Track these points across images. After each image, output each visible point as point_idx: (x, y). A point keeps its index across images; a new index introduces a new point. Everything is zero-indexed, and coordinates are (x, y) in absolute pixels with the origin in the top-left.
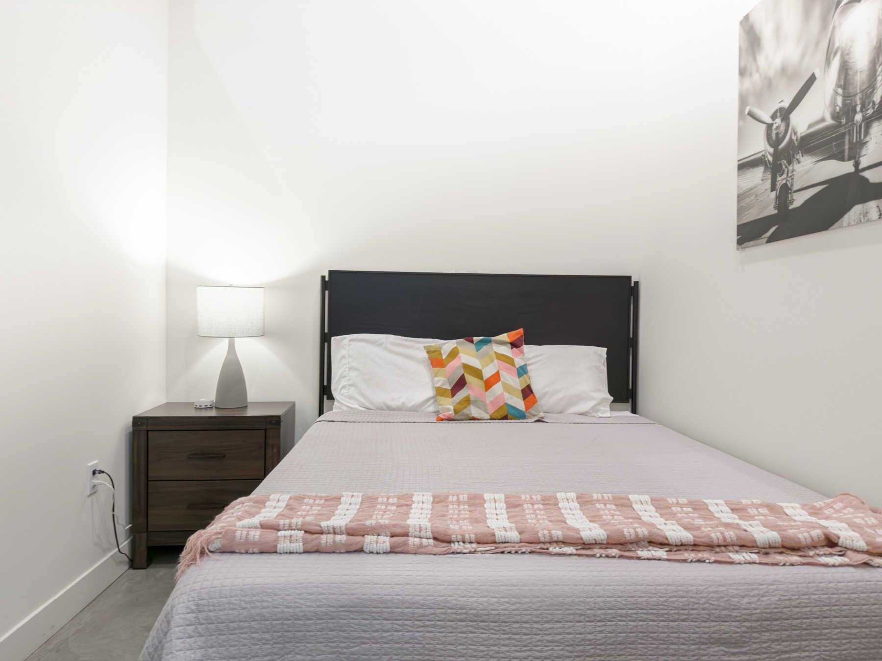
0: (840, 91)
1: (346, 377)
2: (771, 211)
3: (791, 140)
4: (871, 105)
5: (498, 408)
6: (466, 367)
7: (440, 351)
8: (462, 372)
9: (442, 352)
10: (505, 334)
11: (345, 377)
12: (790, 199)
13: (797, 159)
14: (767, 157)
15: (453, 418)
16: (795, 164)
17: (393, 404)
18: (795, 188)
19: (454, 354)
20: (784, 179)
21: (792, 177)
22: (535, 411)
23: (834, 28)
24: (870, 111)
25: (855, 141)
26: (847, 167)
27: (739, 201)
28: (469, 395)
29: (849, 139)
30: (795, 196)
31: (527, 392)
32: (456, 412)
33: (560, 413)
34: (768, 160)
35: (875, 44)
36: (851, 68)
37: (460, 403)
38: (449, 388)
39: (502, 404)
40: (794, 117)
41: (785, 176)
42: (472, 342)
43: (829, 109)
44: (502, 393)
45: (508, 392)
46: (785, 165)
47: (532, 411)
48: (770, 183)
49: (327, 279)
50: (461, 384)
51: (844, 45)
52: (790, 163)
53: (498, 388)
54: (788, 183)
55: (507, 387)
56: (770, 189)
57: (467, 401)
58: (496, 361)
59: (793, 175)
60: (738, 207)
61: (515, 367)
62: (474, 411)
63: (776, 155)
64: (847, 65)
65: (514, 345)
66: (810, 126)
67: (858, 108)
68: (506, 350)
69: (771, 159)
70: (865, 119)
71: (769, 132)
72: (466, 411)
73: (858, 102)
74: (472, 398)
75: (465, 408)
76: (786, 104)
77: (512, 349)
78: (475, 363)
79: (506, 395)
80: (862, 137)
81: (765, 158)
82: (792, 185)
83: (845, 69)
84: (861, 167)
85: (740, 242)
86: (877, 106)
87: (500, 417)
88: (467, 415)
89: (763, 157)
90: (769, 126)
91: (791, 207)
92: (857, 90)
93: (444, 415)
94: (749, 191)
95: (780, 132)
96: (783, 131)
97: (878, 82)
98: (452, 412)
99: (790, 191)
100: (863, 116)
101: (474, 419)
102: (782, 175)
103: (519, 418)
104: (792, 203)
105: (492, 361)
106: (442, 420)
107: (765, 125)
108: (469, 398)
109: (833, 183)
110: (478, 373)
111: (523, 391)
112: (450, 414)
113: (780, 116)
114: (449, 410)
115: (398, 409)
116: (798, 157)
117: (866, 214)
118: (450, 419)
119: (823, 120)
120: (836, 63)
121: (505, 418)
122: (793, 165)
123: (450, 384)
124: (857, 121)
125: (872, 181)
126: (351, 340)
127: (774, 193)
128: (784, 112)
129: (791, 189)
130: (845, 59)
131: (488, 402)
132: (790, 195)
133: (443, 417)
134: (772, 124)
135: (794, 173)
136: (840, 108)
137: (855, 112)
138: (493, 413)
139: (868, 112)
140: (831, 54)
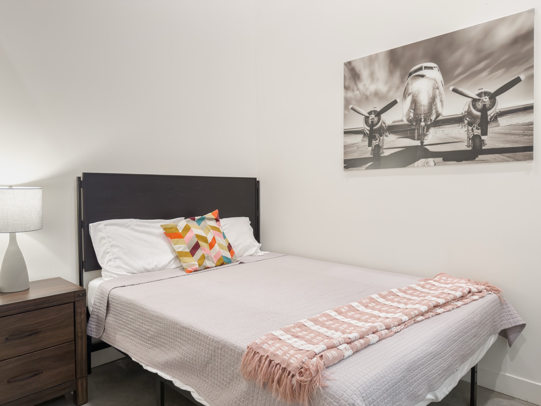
0: (412, 111)
1: (110, 253)
2: (369, 155)
3: (381, 126)
4: (430, 120)
5: (219, 259)
6: (197, 236)
7: (177, 227)
8: (196, 240)
9: (178, 228)
10: (210, 214)
11: (108, 253)
12: (381, 152)
13: (386, 135)
14: (365, 131)
15: (198, 269)
16: (384, 136)
17: (149, 267)
18: (385, 147)
19: (187, 229)
20: (378, 142)
21: (383, 142)
22: (235, 258)
23: (408, 84)
24: (429, 123)
25: (421, 133)
26: (417, 143)
27: (344, 149)
28: (203, 253)
29: (418, 132)
30: (384, 151)
31: (230, 247)
32: (200, 265)
33: (241, 257)
34: (366, 132)
35: (431, 96)
36: (418, 103)
37: (200, 259)
38: (189, 251)
39: (220, 256)
40: (383, 116)
41: (378, 141)
42: (194, 220)
43: (406, 117)
44: (219, 250)
45: (222, 249)
46: (377, 136)
47: (234, 258)
48: (368, 143)
49: (82, 180)
50: (196, 247)
51: (414, 92)
52: (381, 136)
53: (216, 246)
54: (380, 144)
55: (221, 246)
56: (368, 146)
57: (203, 257)
58: (212, 231)
59: (384, 142)
60: (344, 151)
61: (221, 232)
62: (208, 263)
63: (371, 131)
64: (416, 101)
65: (217, 220)
66: (394, 122)
67: (423, 120)
68: (213, 223)
69: (368, 132)
70: (426, 125)
71: (367, 120)
72: (204, 264)
73: (423, 118)
74: (206, 256)
75: (203, 262)
76: (378, 109)
77: (217, 222)
78: (202, 233)
79: (221, 250)
80: (425, 132)
81: (364, 131)
82: (383, 146)
83: (415, 103)
84: (424, 144)
85: (345, 167)
86: (433, 121)
87: (220, 265)
88: (205, 266)
89: (362, 131)
90: (367, 118)
91: (382, 155)
92: (422, 113)
93: (192, 269)
94: (353, 145)
95: (374, 121)
96: (376, 121)
97: (433, 112)
98: (197, 266)
99: (381, 148)
100: (425, 124)
101: (208, 268)
102: (376, 140)
103: (228, 263)
104: (383, 153)
105: (209, 231)
106: (191, 272)
107: (364, 116)
108: (204, 256)
109: (408, 148)
110: (205, 240)
111: (228, 247)
112: (197, 267)
113: (374, 114)
114: (194, 265)
115: (153, 270)
116: (386, 134)
117: (427, 163)
118: (196, 271)
119: (402, 121)
120: (409, 99)
121: (222, 264)
122: (383, 137)
123: (189, 249)
124: (422, 125)
125: (430, 150)
126: (105, 225)
127: (370, 148)
128: (377, 113)
129: (382, 148)
130: (415, 99)
131: (212, 257)
132: (381, 150)
133: (192, 270)
134: (368, 117)
135: (384, 141)
136: (412, 118)
137: (421, 121)
138: (217, 262)
139: (428, 123)
140: (407, 94)
